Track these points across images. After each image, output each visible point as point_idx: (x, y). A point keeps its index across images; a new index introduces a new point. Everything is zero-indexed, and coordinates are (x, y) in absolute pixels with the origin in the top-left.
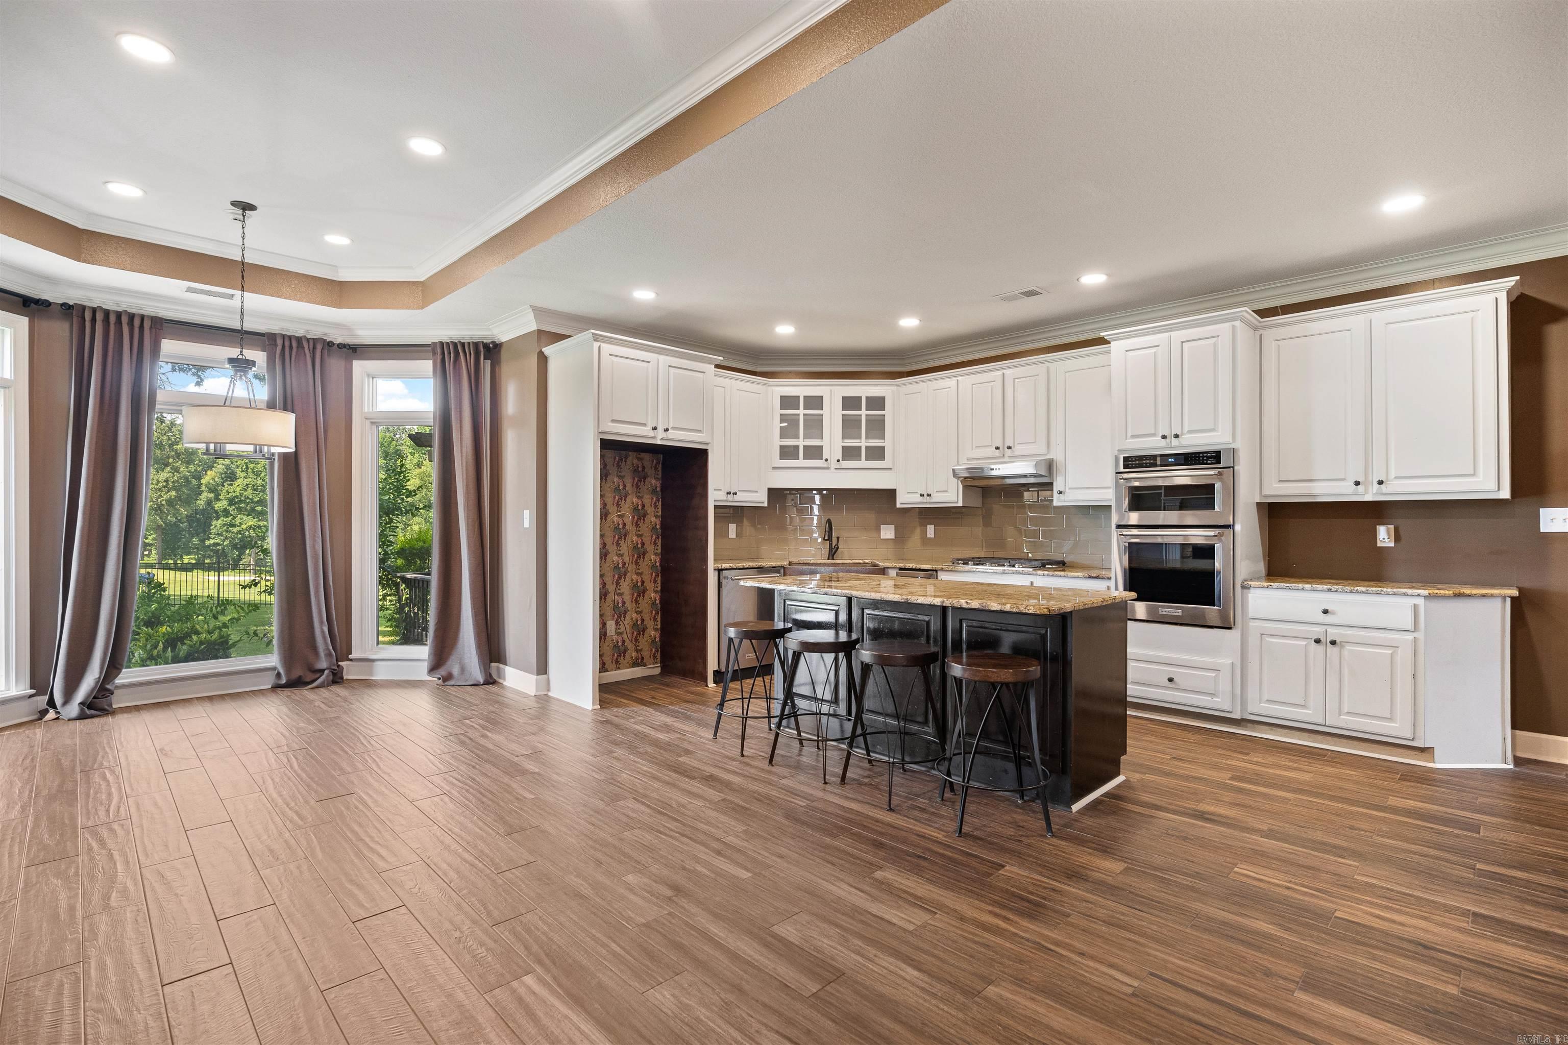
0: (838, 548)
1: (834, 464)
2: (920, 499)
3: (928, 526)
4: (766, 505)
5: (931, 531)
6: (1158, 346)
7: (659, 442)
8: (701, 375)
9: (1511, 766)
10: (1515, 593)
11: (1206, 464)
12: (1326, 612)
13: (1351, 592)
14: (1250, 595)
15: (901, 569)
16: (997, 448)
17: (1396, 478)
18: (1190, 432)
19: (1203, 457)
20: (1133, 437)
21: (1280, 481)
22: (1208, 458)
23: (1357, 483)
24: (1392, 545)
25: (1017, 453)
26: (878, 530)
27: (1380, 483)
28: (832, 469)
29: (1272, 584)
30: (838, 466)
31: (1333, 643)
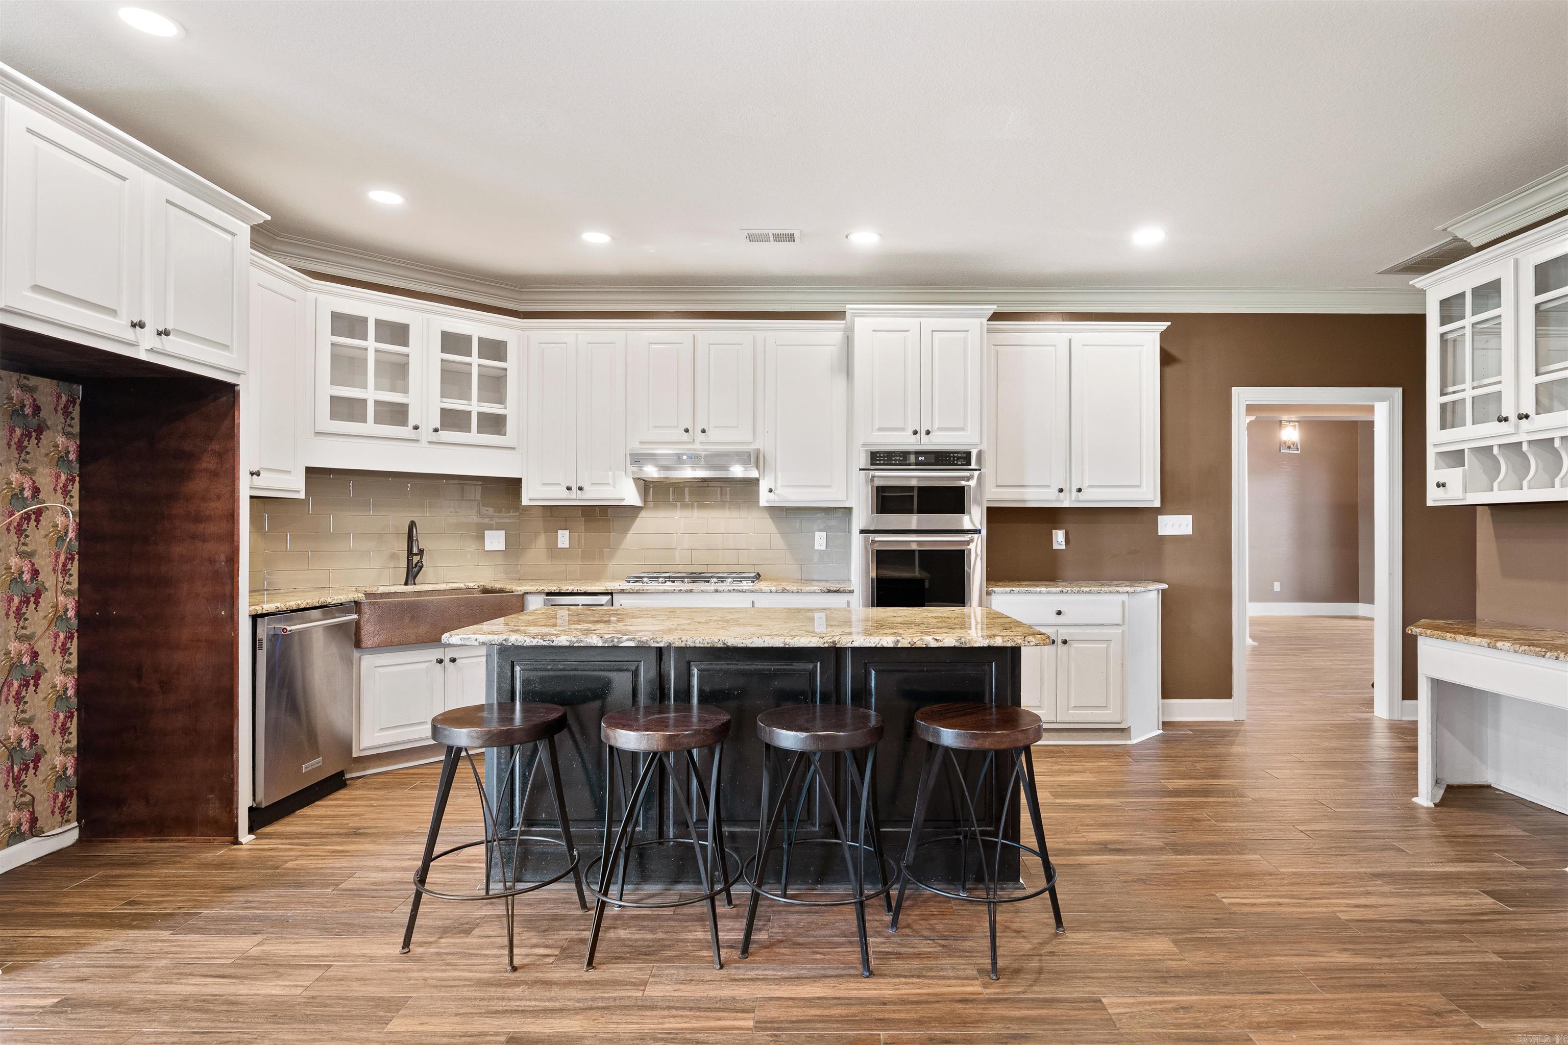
0: (422, 567)
1: (426, 433)
2: (565, 494)
3: (560, 532)
4: (302, 496)
5: (563, 538)
6: (908, 331)
7: (143, 356)
8: (229, 237)
9: (1162, 731)
10: (1165, 586)
11: (957, 465)
12: (1059, 613)
13: (1078, 592)
14: (993, 602)
15: (549, 594)
16: (687, 431)
17: (1089, 486)
18: (940, 429)
19: (954, 457)
20: (880, 429)
21: (998, 486)
22: (959, 458)
23: (1061, 490)
24: (1064, 547)
25: (711, 439)
26: (482, 538)
27: (1080, 490)
28: (424, 443)
29: (1013, 589)
30: (434, 439)
31: (1065, 642)
